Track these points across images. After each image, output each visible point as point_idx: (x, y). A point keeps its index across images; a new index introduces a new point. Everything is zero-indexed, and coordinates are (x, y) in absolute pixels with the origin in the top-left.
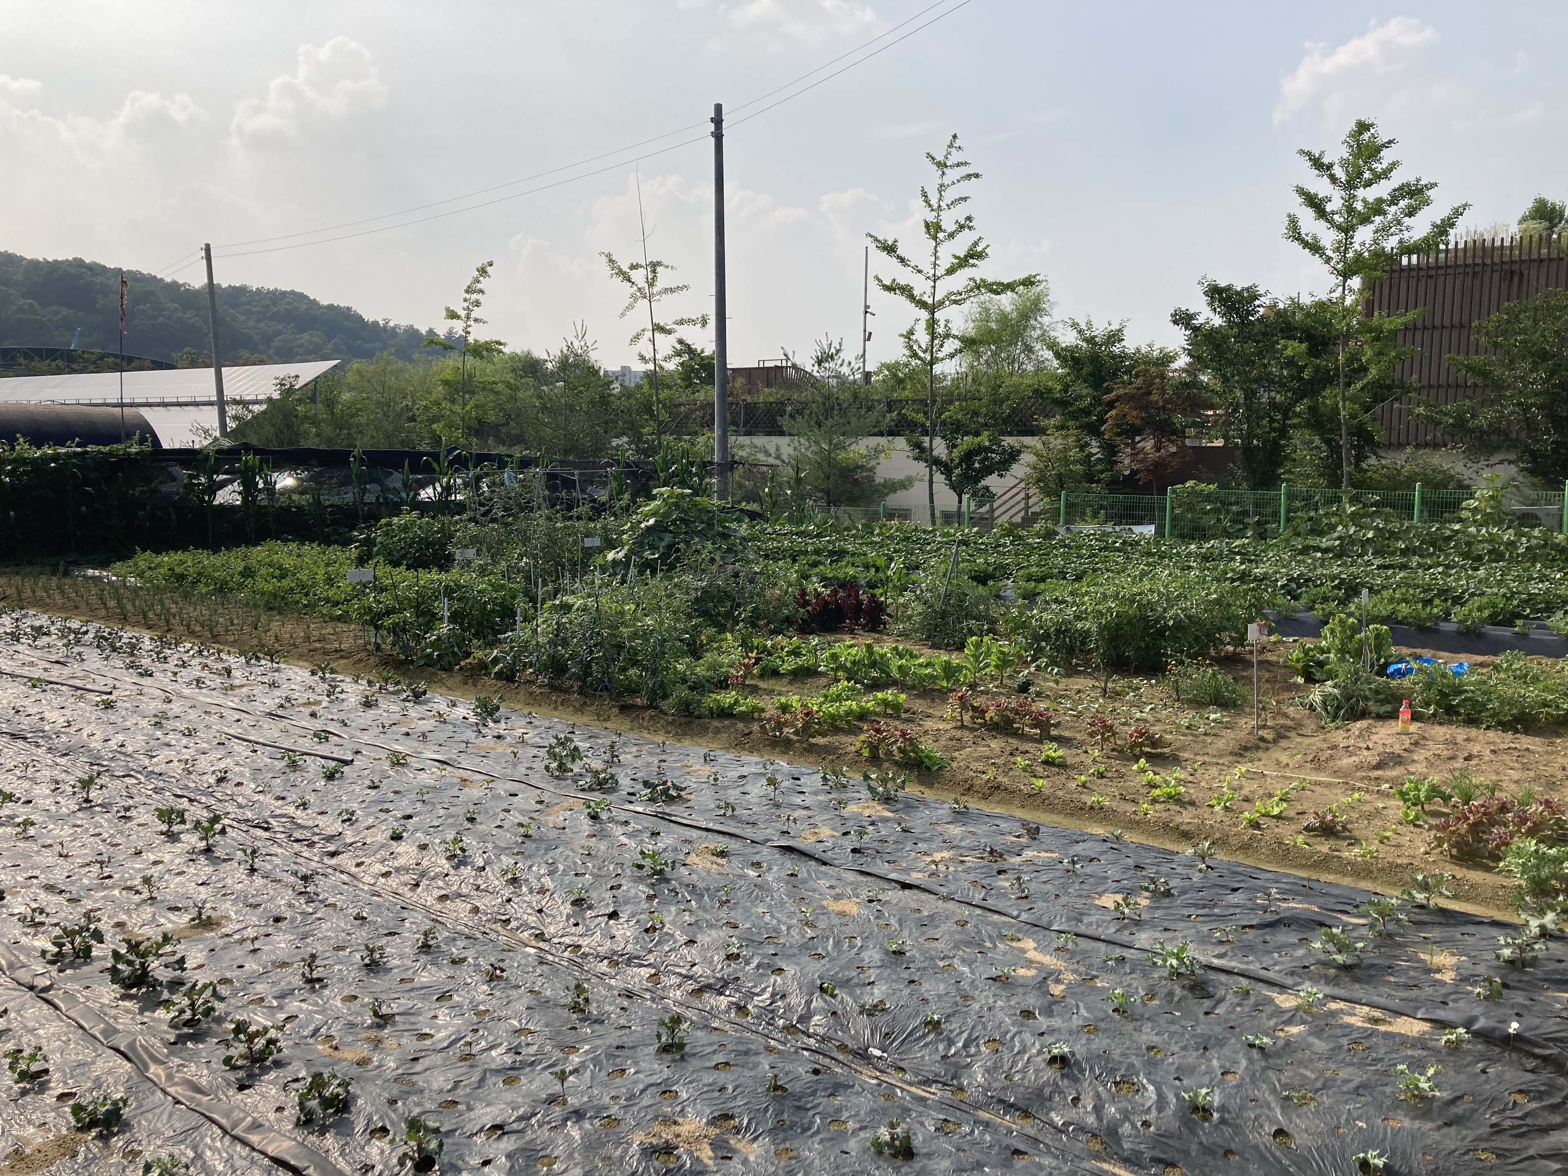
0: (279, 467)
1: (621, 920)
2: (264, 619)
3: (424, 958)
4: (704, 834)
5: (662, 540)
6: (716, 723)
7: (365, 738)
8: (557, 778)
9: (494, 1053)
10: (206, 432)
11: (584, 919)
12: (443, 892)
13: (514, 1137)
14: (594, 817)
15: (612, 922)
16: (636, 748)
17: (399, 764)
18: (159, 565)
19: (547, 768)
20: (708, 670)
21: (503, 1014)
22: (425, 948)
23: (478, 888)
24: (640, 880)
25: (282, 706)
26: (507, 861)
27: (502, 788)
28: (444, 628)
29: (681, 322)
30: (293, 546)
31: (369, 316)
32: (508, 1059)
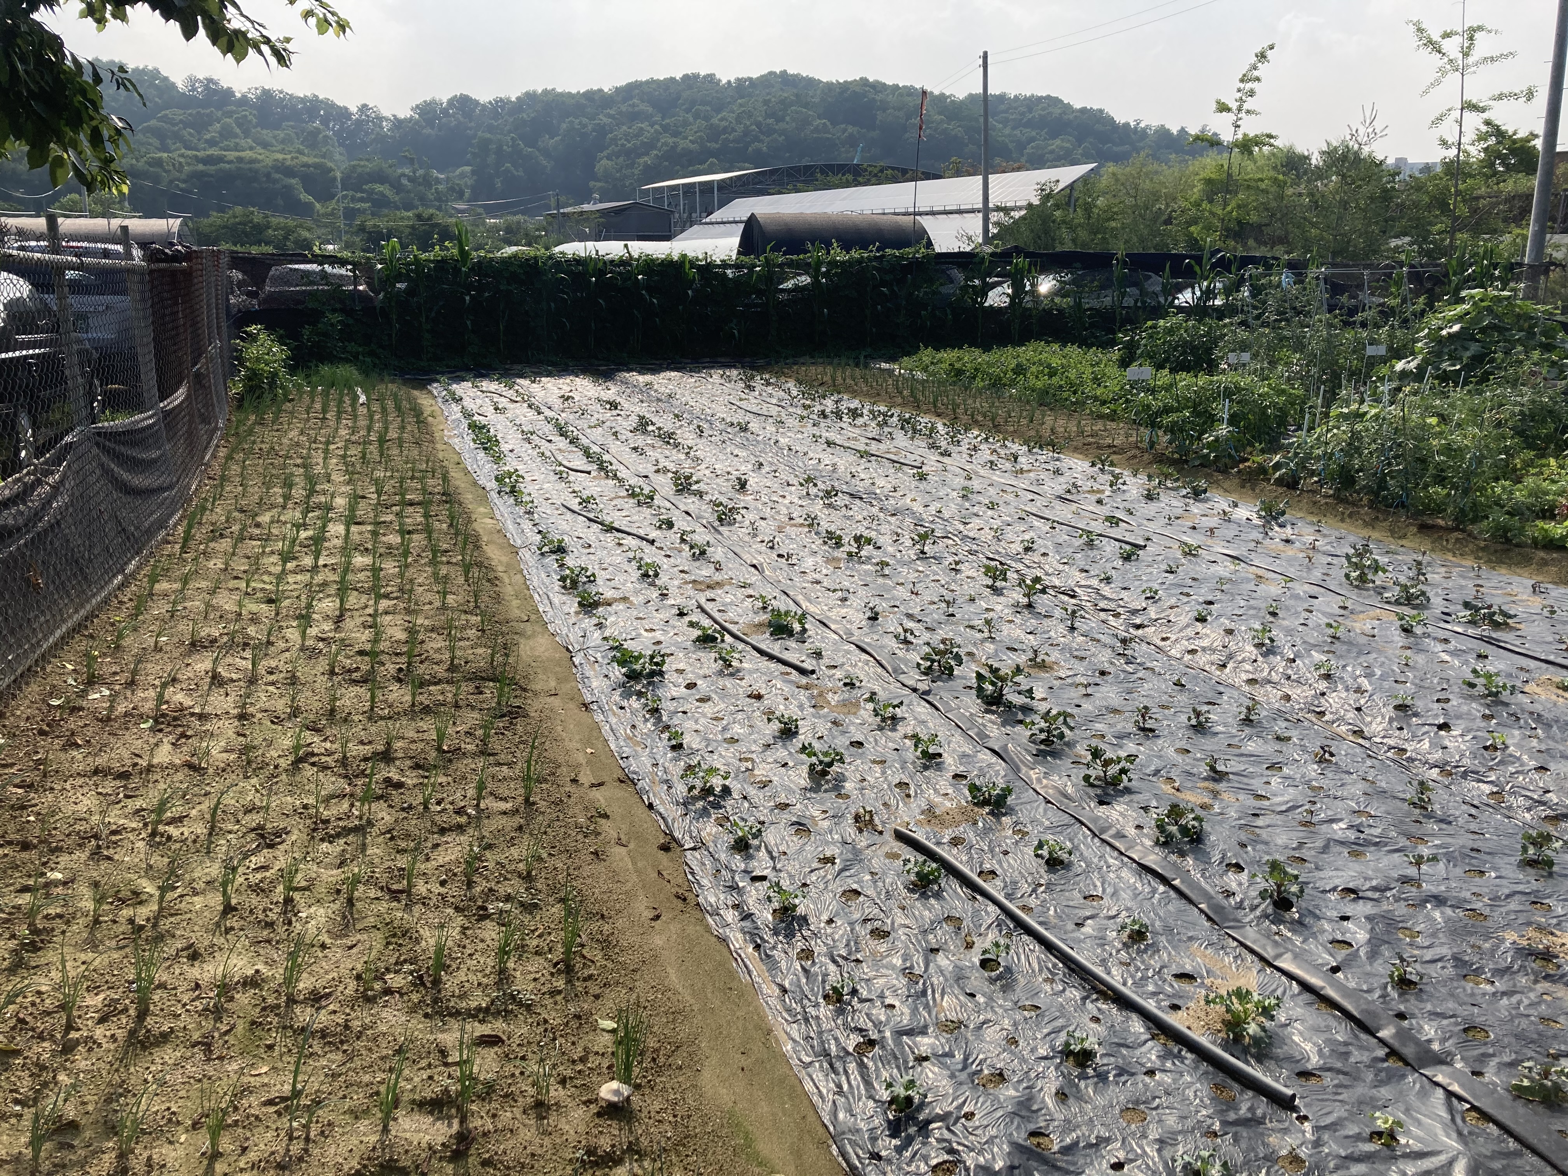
0: (1045, 270)
1: (1454, 733)
2: (1038, 414)
3: (1248, 730)
4: (1544, 665)
5: (1467, 349)
6: (1542, 554)
7: (1152, 526)
8: (1357, 587)
9: (1335, 826)
10: (970, 238)
11: (1409, 725)
12: (1251, 676)
13: (1370, 904)
14: (1407, 630)
15: (1442, 733)
16: (1443, 570)
17: (1190, 554)
18: (940, 361)
19: (1347, 576)
20: (1530, 495)
21: (1339, 794)
22: (1247, 721)
23: (1289, 678)
24: (1472, 697)
25: (1069, 491)
26: (1318, 657)
27: (1302, 589)
28: (1223, 430)
29: (1500, 97)
30: (1056, 347)
31: (1120, 118)
32: (1352, 835)
